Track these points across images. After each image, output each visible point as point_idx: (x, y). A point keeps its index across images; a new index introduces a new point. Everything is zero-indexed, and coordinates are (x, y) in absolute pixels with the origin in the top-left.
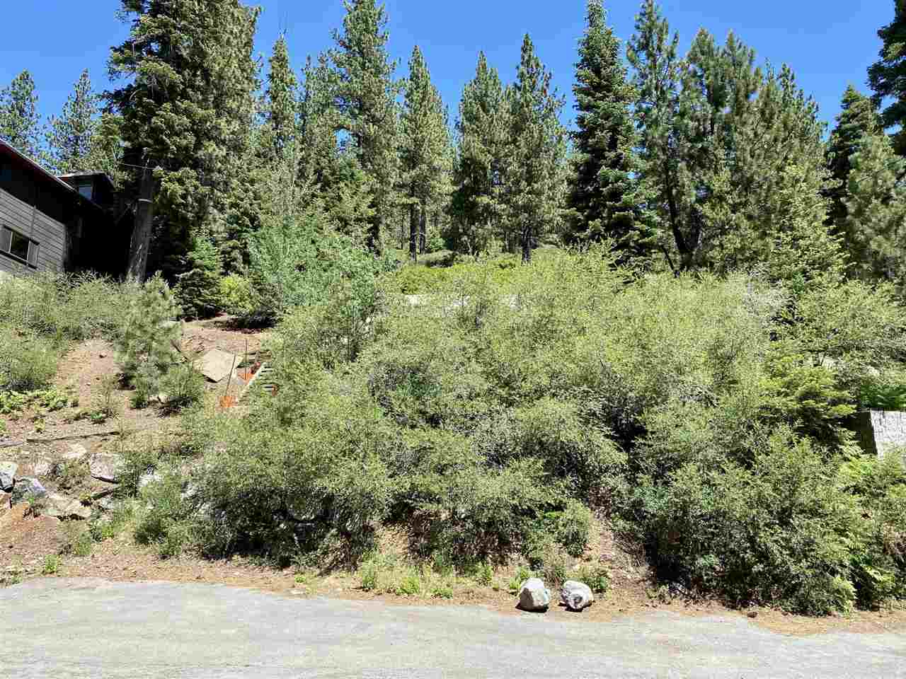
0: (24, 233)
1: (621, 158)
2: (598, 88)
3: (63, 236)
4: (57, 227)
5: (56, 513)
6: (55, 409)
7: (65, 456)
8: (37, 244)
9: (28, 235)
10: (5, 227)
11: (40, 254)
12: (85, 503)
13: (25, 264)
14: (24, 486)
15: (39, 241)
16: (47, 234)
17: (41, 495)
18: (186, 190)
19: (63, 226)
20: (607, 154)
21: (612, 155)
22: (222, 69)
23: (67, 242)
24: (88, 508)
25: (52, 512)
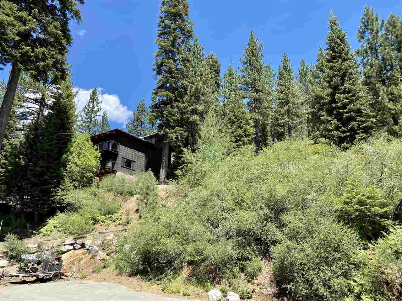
0: (130, 159)
1: (346, 88)
2: (334, 58)
3: (144, 158)
4: (142, 155)
5: (99, 258)
6: (114, 221)
7: (107, 238)
8: (135, 162)
9: (131, 159)
10: (123, 158)
11: (136, 165)
12: (107, 255)
13: (130, 169)
14: (91, 249)
15: (135, 161)
16: (139, 158)
17: (97, 252)
18: (177, 135)
19: (144, 154)
20: (340, 87)
21: (343, 88)
22: (196, 86)
23: (146, 159)
24: (108, 257)
25: (98, 258)
